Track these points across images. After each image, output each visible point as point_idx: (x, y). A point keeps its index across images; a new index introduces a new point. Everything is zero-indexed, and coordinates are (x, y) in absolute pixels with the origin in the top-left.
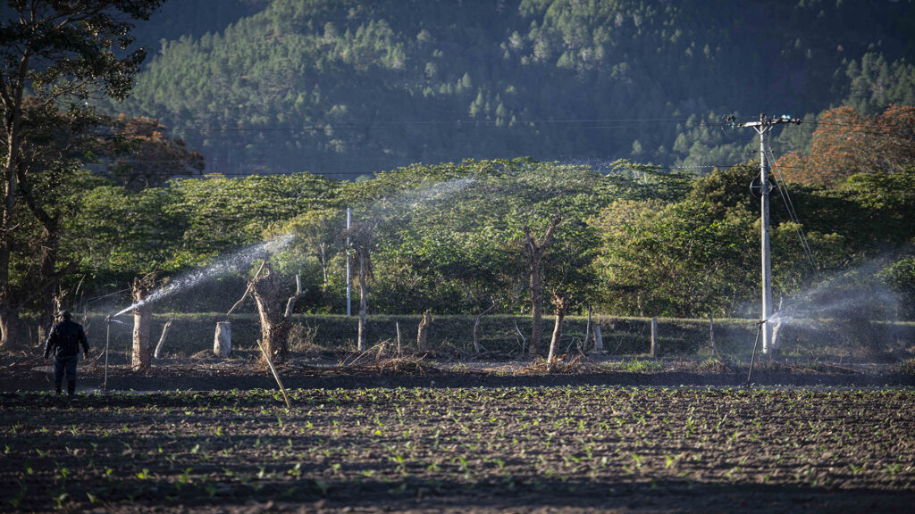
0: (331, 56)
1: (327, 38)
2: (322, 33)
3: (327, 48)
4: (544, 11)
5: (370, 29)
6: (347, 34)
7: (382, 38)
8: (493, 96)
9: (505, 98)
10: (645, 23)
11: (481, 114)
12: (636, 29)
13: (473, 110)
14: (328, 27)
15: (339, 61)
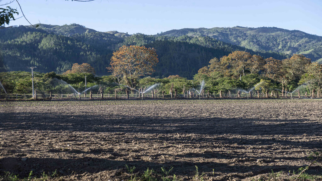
0: (8, 54)
1: (7, 51)
2: (6, 50)
3: (7, 52)
4: (43, 47)
5: (14, 49)
6: (10, 50)
7: (16, 51)
8: (34, 60)
9: (36, 61)
10: (59, 49)
11: (32, 63)
12: (57, 50)
13: (31, 62)
14: (7, 49)
15: (9, 54)
